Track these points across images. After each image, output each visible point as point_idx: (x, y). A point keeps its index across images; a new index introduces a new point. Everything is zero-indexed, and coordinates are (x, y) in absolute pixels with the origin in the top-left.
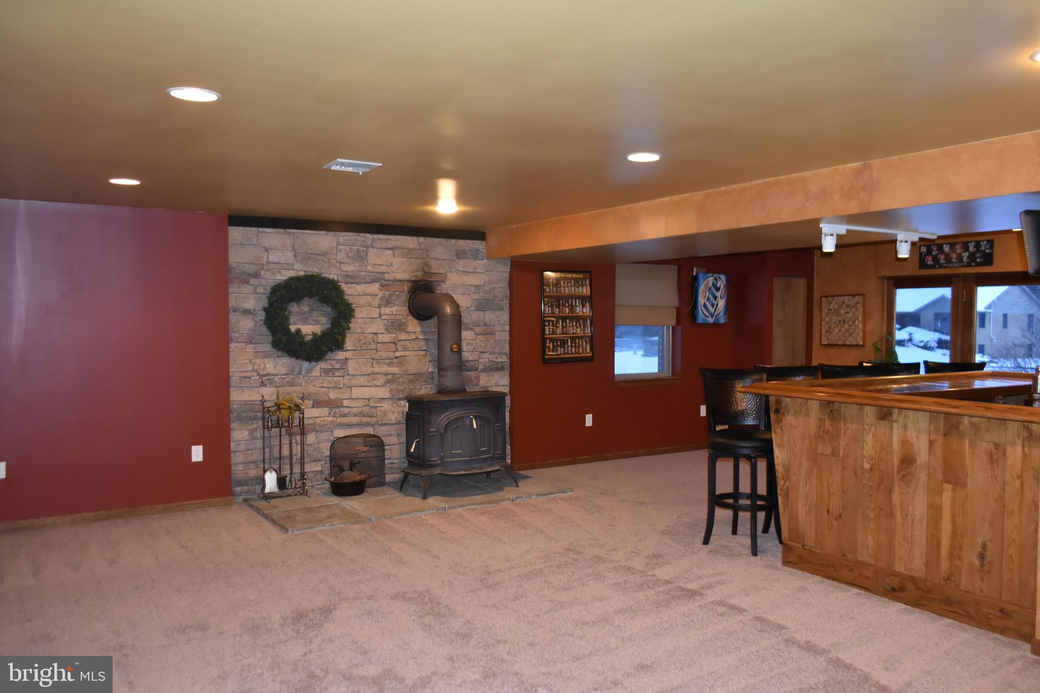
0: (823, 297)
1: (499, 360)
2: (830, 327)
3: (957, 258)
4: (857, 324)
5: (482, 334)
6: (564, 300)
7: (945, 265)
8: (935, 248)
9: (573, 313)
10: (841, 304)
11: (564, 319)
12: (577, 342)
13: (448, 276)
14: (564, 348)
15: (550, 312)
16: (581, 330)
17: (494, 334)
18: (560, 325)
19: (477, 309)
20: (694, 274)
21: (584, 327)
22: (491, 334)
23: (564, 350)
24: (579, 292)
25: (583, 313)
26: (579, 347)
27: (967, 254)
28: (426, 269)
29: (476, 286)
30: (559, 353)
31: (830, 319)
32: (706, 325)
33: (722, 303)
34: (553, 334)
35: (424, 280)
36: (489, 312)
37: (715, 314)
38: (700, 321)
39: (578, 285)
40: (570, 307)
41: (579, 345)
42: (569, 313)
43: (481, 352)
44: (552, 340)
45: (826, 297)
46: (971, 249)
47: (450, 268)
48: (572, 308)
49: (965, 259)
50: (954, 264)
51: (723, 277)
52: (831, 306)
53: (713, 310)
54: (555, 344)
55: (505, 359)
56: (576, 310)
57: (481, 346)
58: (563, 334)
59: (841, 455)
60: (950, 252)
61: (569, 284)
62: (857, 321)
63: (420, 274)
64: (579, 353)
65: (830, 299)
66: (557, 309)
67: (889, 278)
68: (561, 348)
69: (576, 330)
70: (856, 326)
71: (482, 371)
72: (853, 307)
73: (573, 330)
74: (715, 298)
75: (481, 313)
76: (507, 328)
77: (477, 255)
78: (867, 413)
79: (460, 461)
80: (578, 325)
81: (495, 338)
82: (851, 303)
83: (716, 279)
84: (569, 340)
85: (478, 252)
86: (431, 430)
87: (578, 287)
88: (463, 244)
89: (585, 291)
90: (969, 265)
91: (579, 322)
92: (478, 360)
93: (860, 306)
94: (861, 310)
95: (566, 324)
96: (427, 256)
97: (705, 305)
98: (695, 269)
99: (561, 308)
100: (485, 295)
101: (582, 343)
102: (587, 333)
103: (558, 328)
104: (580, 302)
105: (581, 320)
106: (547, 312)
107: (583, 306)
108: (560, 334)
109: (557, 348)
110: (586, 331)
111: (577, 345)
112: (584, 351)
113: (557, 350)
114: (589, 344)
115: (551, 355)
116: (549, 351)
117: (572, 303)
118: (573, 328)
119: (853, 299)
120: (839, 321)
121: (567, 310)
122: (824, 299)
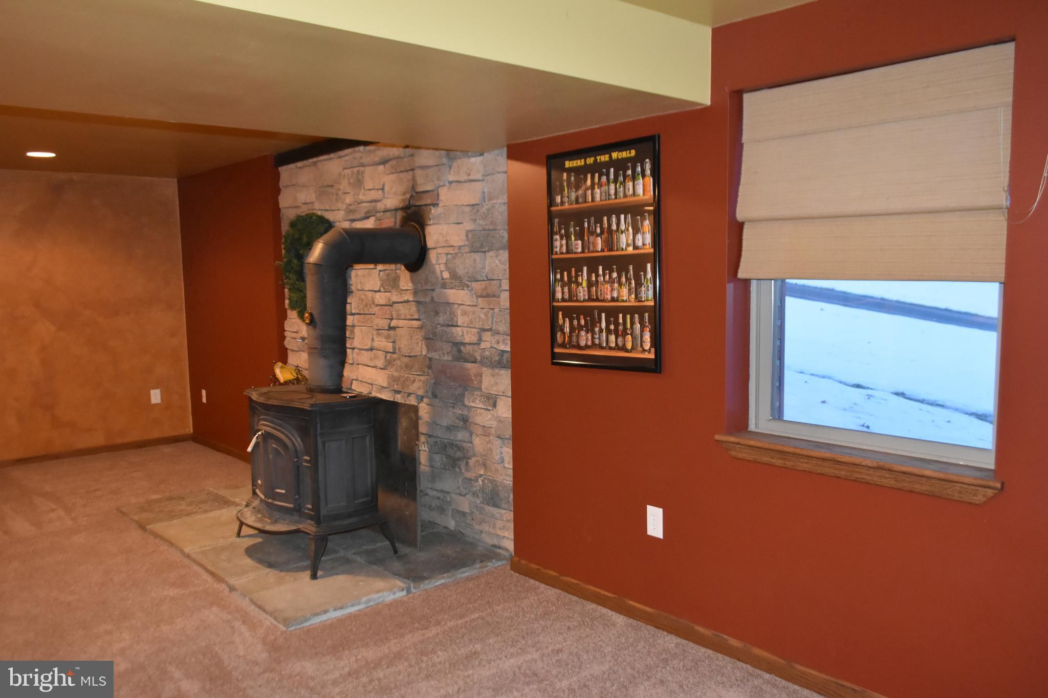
1: (502, 347)
5: (481, 297)
6: (592, 219)
9: (611, 250)
11: (593, 264)
12: (621, 321)
13: (439, 194)
14: (593, 333)
15: (565, 249)
16: (630, 290)
17: (499, 297)
18: (584, 279)
19: (474, 251)
21: (639, 284)
22: (494, 296)
23: (593, 338)
24: (625, 196)
25: (635, 248)
26: (625, 333)
29: (472, 206)
30: (583, 343)
34: (570, 300)
35: (412, 206)
39: (625, 177)
40: (605, 235)
41: (625, 329)
42: (602, 250)
43: (481, 330)
44: (569, 313)
48: (610, 238)
54: (575, 322)
56: (620, 241)
57: (480, 318)
58: (590, 299)
61: (604, 179)
63: (408, 196)
64: (623, 348)
66: (580, 242)
68: (587, 332)
69: (619, 293)
73: (612, 290)
75: (477, 256)
80: (623, 279)
81: (499, 303)
84: (603, 315)
87: (623, 183)
89: (640, 190)
91: (627, 272)
92: (478, 344)
95: (597, 276)
99: (586, 238)
100: (481, 222)
101: (632, 323)
102: (643, 300)
103: (580, 286)
104: (627, 221)
105: (631, 267)
106: (558, 249)
107: (636, 231)
108: (584, 301)
109: (579, 332)
110: (643, 295)
111: (621, 328)
112: (637, 344)
113: (578, 336)
114: (648, 329)
115: (567, 348)
116: (562, 337)
117: (610, 225)
118: (610, 286)
121: (599, 243)
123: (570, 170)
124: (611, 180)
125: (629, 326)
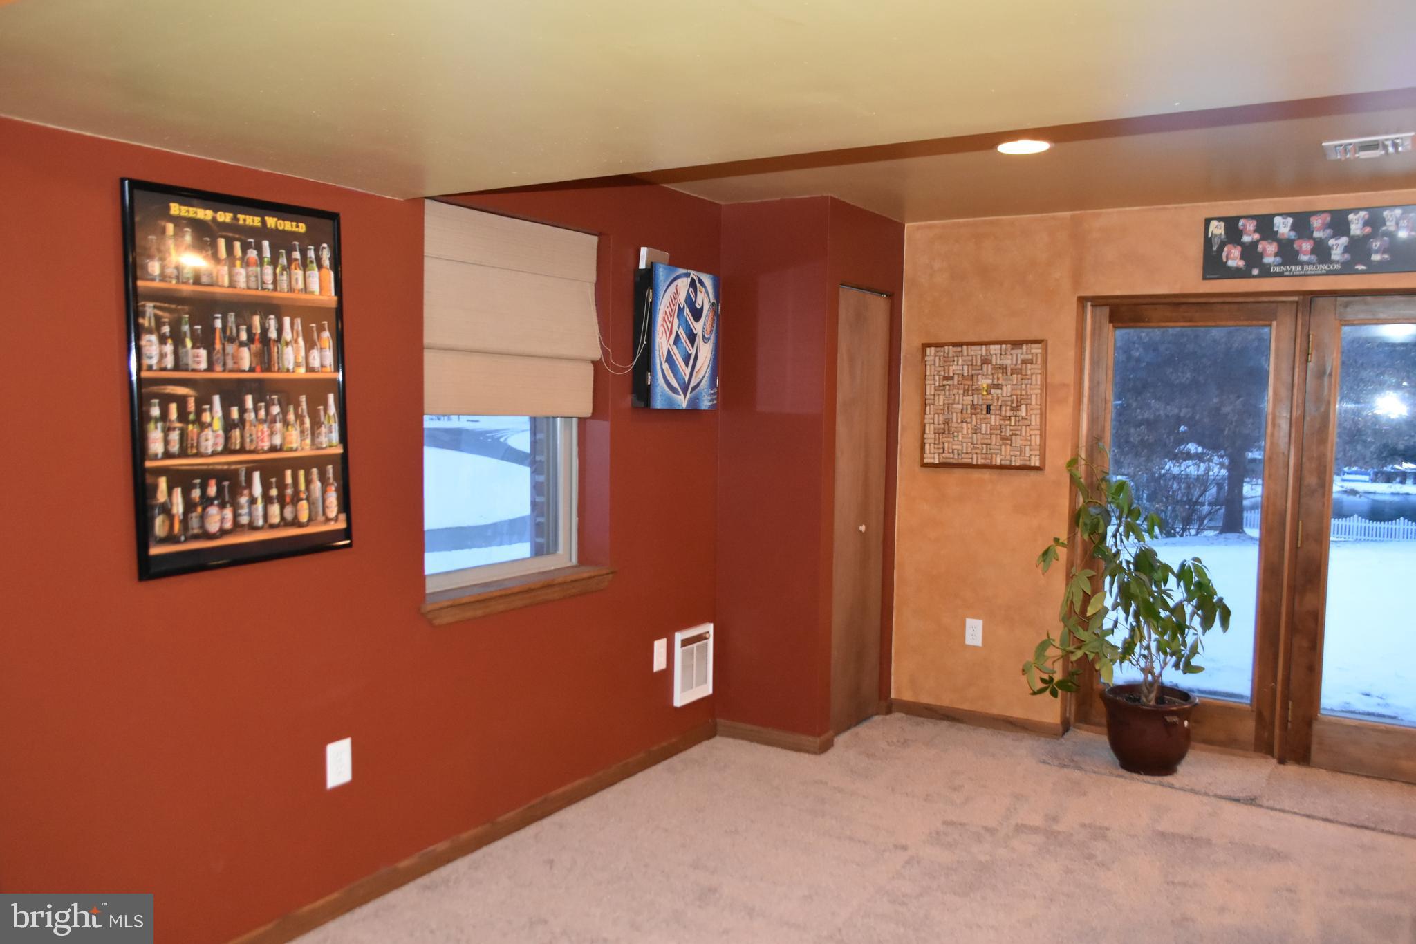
0: (930, 345)
2: (947, 422)
3: (1313, 252)
4: (1023, 413)
6: (231, 319)
7: (1277, 269)
8: (1251, 225)
9: (268, 369)
10: (979, 363)
11: (232, 392)
12: (289, 480)
14: (235, 507)
15: (169, 362)
16: (302, 432)
18: (214, 417)
20: (642, 265)
21: (316, 424)
23: (236, 515)
24: (291, 289)
25: (310, 369)
26: (296, 499)
27: (1344, 241)
30: (213, 527)
31: (948, 407)
32: (672, 413)
33: (705, 352)
34: (183, 453)
37: (692, 384)
38: (658, 403)
39: (290, 260)
40: (256, 347)
41: (296, 491)
42: (252, 370)
44: (180, 479)
45: (937, 345)
46: (1357, 228)
48: (266, 348)
49: (1337, 255)
50: (1306, 267)
51: (707, 280)
52: (953, 368)
53: (688, 371)
54: (196, 494)
56: (280, 356)
58: (227, 450)
60: (1292, 235)
61: (252, 254)
62: (1023, 407)
64: (295, 523)
65: (951, 350)
66: (203, 353)
68: (222, 506)
69: (284, 438)
70: (1023, 419)
72: (1018, 371)
73: (272, 434)
74: (692, 337)
80: (291, 417)
82: (1007, 362)
83: (693, 284)
84: (256, 476)
87: (287, 270)
89: (314, 285)
90: (1347, 269)
91: (296, 405)
93: (1033, 370)
94: (1037, 380)
95: (243, 411)
97: (670, 359)
98: (644, 251)
99: (218, 346)
101: (308, 482)
102: (324, 446)
103: (207, 427)
104: (295, 327)
105: (303, 399)
106: (154, 361)
107: (310, 344)
108: (214, 454)
109: (204, 509)
110: (324, 440)
111: (289, 491)
112: (317, 513)
113: (202, 518)
114: (333, 488)
115: (177, 542)
116: (167, 523)
117: (265, 330)
118: (268, 427)
119: (1014, 352)
120: (973, 406)
121: (246, 358)
122: (931, 351)
123: (180, 223)
124: (266, 260)
125: (302, 486)
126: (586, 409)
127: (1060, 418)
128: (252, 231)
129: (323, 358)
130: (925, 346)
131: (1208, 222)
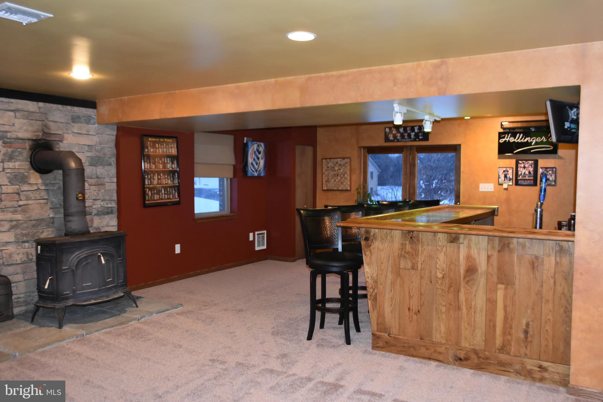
0: (324, 159)
1: (110, 206)
2: (328, 179)
4: (346, 176)
5: (95, 185)
6: (159, 159)
9: (165, 168)
10: (335, 163)
11: (159, 173)
12: (169, 190)
13: (65, 137)
14: (159, 195)
15: (149, 168)
16: (171, 181)
17: (105, 185)
18: (156, 178)
19: (91, 165)
20: (245, 142)
21: (174, 179)
22: (102, 185)
23: (159, 196)
24: (169, 153)
25: (172, 168)
26: (170, 194)
27: (414, 133)
28: (46, 130)
29: (89, 146)
30: (156, 198)
31: (328, 174)
32: (253, 177)
33: (262, 162)
34: (151, 185)
35: (44, 140)
36: (100, 167)
37: (259, 170)
38: (249, 175)
39: (169, 147)
40: (163, 164)
41: (170, 192)
42: (162, 169)
43: (94, 200)
44: (151, 189)
45: (326, 159)
46: (416, 130)
47: (67, 130)
49: (412, 137)
51: (262, 144)
52: (329, 165)
53: (257, 167)
54: (153, 192)
55: (114, 205)
56: (167, 166)
57: (94, 194)
58: (158, 184)
59: (419, 269)
60: (403, 132)
61: (162, 146)
62: (346, 175)
63: (41, 134)
64: (170, 199)
65: (328, 160)
66: (154, 165)
67: (364, 148)
68: (157, 195)
69: (168, 182)
70: (346, 178)
71: (96, 215)
72: (344, 165)
73: (166, 181)
74: (258, 158)
75: (94, 168)
76: (115, 180)
77: (90, 120)
78: (439, 238)
79: (91, 291)
80: (169, 178)
81: (105, 188)
82: (342, 163)
83: (258, 146)
84: (163, 189)
85: (90, 118)
86: (63, 268)
87: (168, 149)
88: (77, 110)
89: (173, 152)
90: (415, 140)
91: (170, 175)
92: (91, 206)
93: (348, 165)
94: (349, 168)
95: (161, 176)
96: (47, 119)
97: (252, 164)
98: (245, 138)
99: (157, 164)
100: (96, 153)
101: (172, 191)
104: (170, 160)
108: (156, 185)
109: (154, 195)
110: (175, 182)
111: (169, 192)
112: (174, 197)
113: (154, 197)
114: (177, 192)
115: (150, 201)
116: (148, 197)
117: (164, 161)
119: (343, 160)
120: (334, 175)
121: (161, 166)
122: (324, 160)
123: (150, 141)
124: (165, 147)
125: (171, 191)
126: (231, 176)
127: (355, 177)
128: (162, 142)
129: (175, 166)
130: (323, 159)
131: (385, 128)
